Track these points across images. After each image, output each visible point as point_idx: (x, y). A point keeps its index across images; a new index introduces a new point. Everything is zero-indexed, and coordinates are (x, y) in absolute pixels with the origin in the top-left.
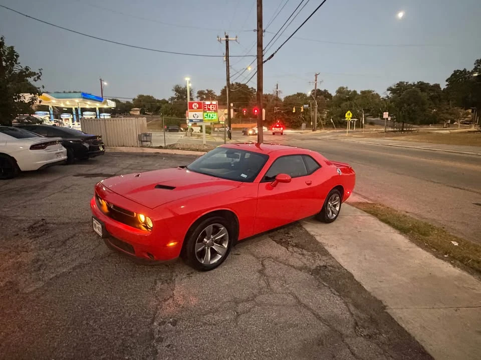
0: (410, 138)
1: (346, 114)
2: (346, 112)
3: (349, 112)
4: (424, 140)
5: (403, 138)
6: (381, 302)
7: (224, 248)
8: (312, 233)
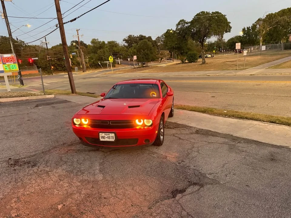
0: (151, 71)
1: (109, 58)
2: (109, 57)
3: (111, 57)
4: (159, 71)
5: (147, 71)
6: (229, 134)
7: (162, 132)
8: (174, 122)
